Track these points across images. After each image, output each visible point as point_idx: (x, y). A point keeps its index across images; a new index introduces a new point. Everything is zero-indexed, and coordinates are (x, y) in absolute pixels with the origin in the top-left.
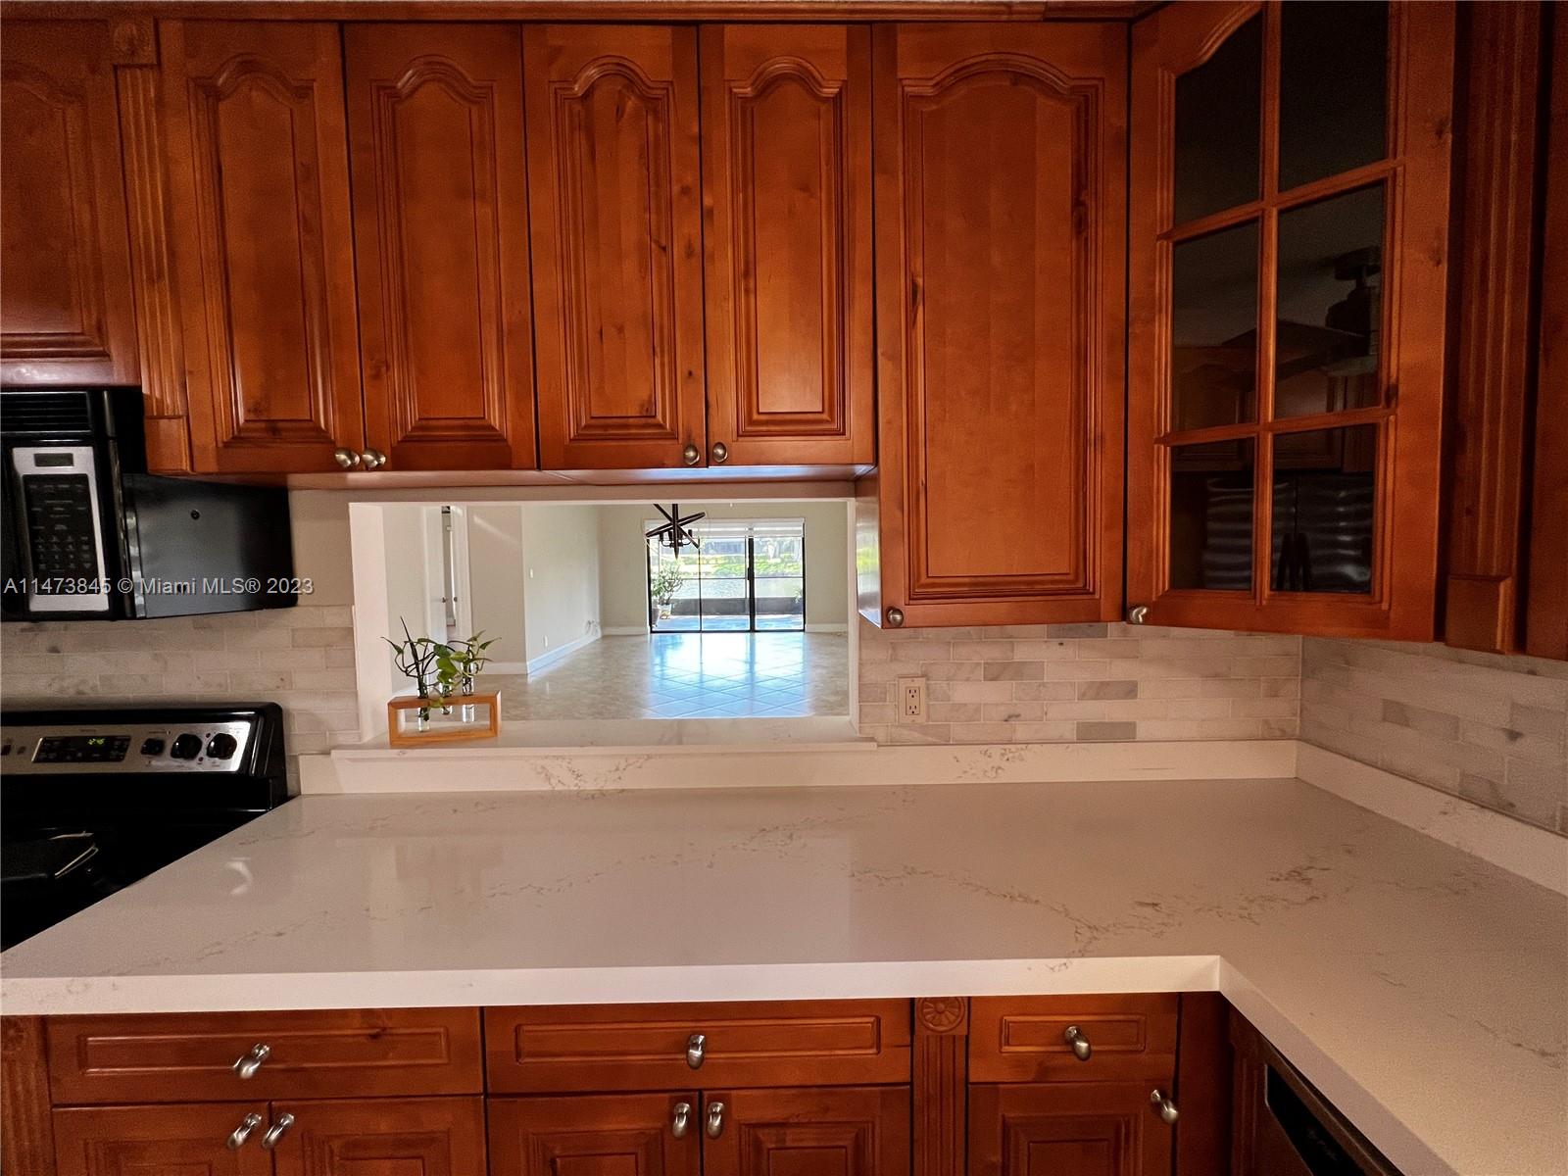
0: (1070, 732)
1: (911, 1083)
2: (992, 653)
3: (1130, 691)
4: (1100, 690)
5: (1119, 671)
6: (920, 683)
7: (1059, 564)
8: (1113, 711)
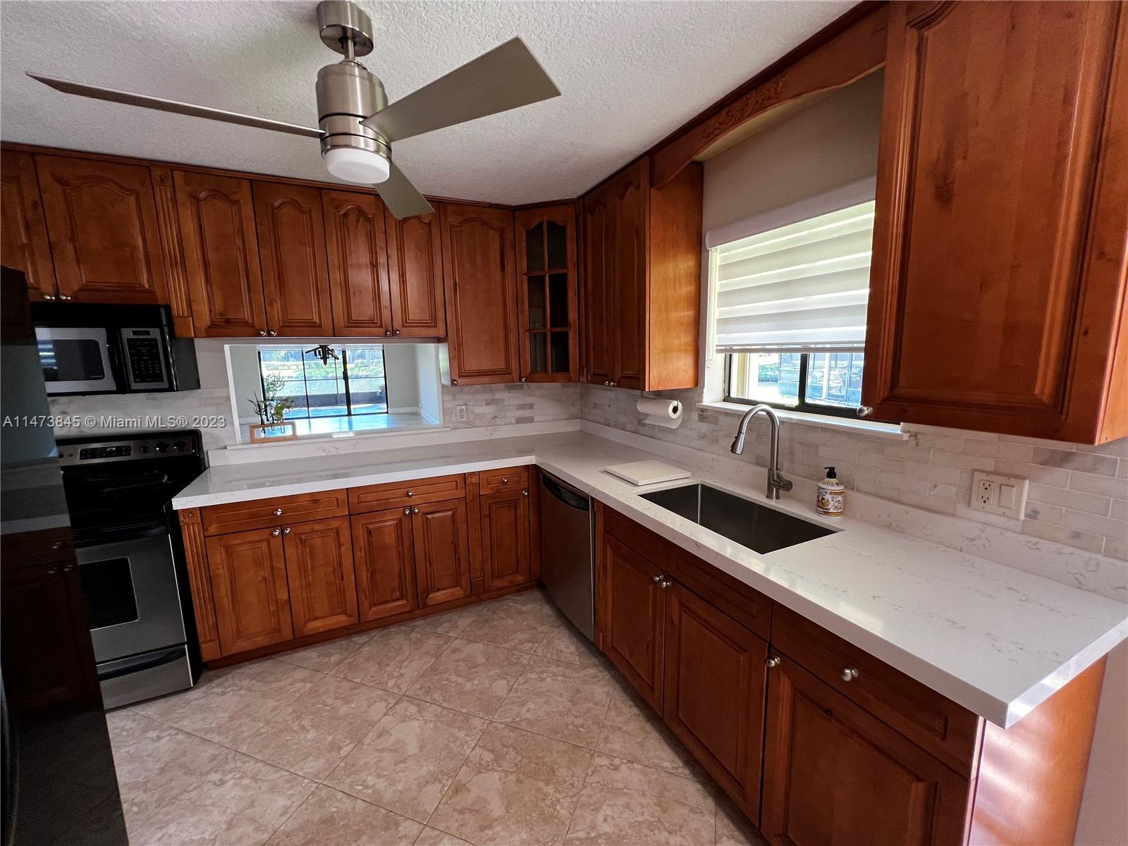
0: (513, 420)
1: (466, 497)
2: (487, 396)
3: (531, 406)
4: (522, 407)
5: (529, 400)
6: (464, 407)
7: (502, 366)
8: (526, 413)
